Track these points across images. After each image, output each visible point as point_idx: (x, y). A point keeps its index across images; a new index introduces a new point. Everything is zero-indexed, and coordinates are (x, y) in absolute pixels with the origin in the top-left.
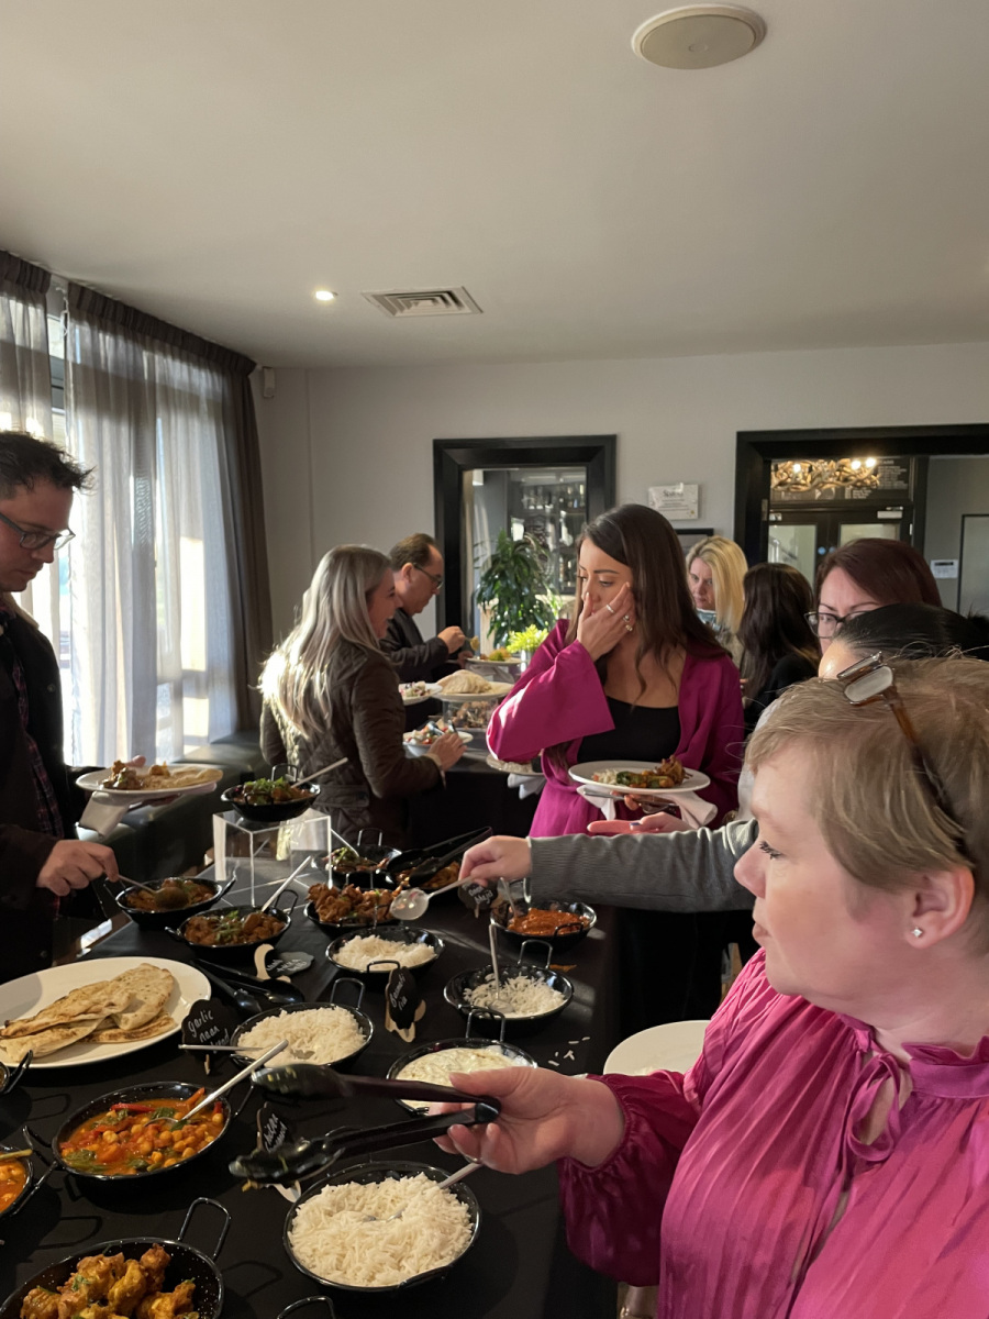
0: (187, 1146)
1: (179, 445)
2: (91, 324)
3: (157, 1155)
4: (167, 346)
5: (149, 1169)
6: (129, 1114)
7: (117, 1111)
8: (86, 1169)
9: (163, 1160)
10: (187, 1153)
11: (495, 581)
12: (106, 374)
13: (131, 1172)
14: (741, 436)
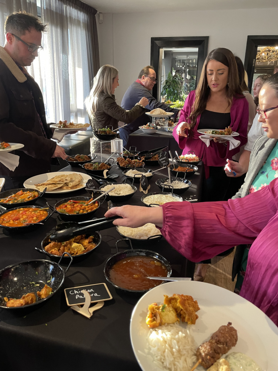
0: (89, 209)
1: (75, 37)
3: (81, 211)
4: (71, 3)
5: (80, 213)
6: (73, 203)
7: (70, 202)
8: (63, 213)
9: (83, 212)
10: (89, 211)
11: (167, 88)
12: (53, 11)
13: (75, 214)
14: (248, 36)
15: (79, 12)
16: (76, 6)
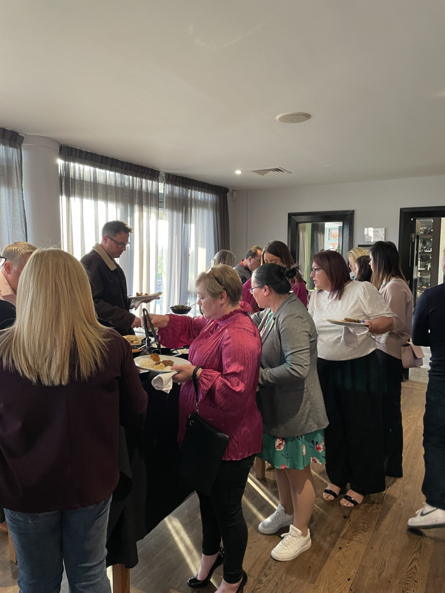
2: (171, 184)
4: (197, 188)
12: (176, 198)
14: (401, 210)
15: (207, 194)
16: (203, 189)
